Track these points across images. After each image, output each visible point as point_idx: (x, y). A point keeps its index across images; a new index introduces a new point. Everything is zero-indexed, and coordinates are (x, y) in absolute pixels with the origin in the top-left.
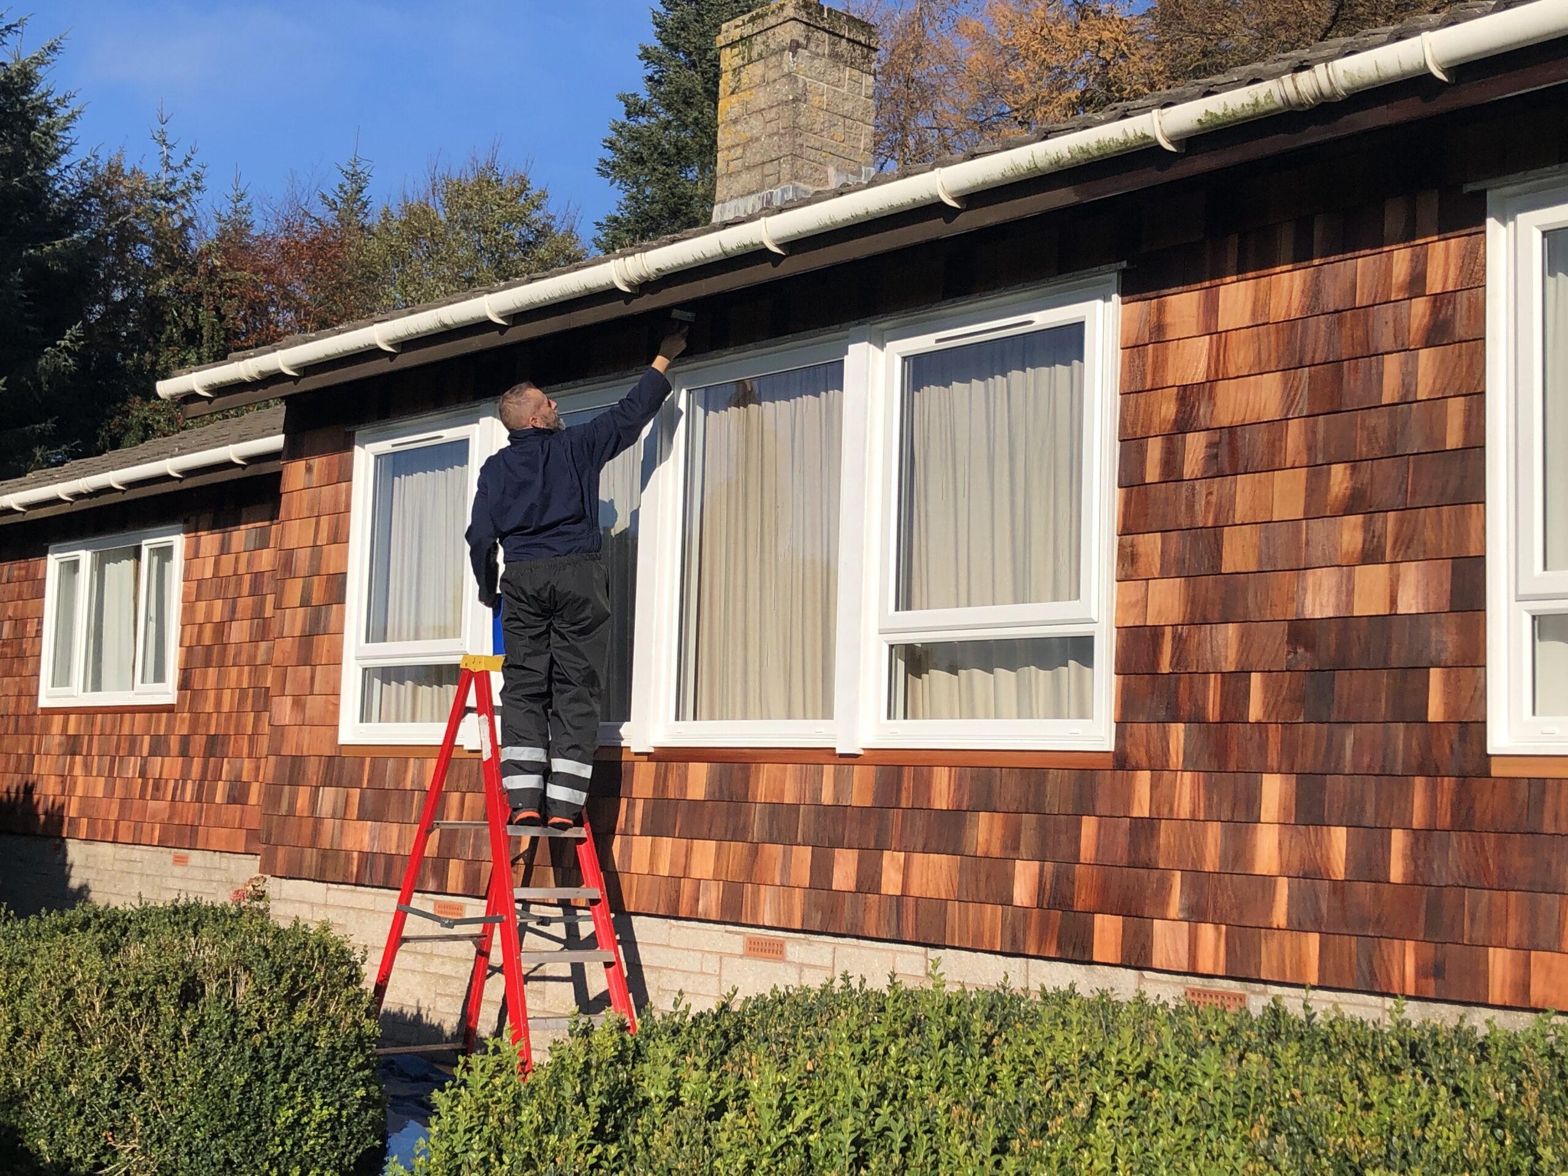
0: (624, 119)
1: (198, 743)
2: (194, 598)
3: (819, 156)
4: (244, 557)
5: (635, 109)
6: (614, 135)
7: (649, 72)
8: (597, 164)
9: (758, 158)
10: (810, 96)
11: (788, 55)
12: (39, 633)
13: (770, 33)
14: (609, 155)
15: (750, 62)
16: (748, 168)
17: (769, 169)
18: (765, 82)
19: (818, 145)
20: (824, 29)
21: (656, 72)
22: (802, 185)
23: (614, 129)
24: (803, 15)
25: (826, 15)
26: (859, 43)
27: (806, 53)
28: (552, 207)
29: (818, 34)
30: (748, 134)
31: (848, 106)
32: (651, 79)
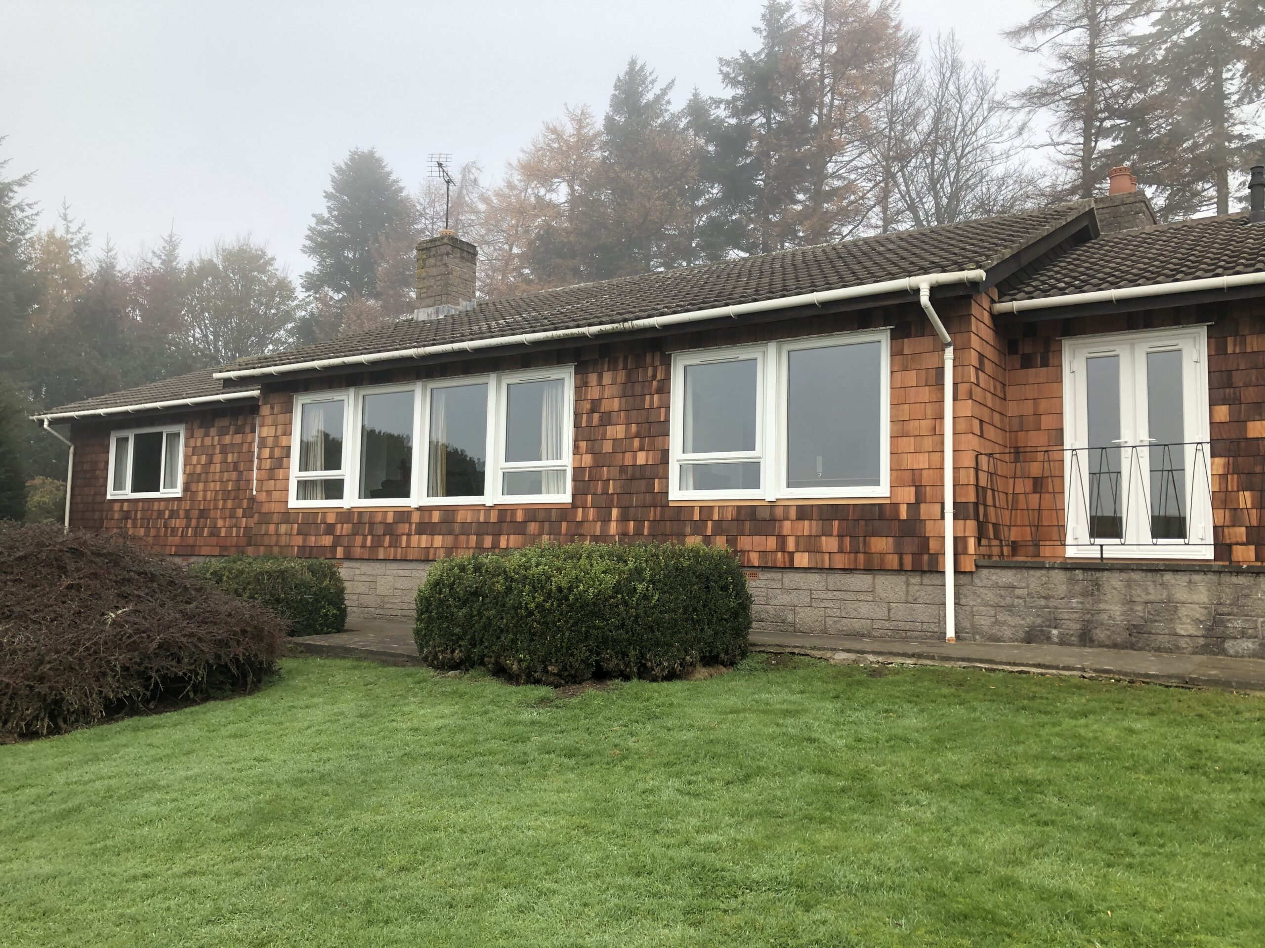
1: (195, 513)
2: (191, 455)
3: (456, 295)
7: (329, 204)
9: (433, 294)
10: (453, 273)
11: (445, 257)
12: (106, 469)
13: (438, 247)
14: (308, 243)
15: (430, 257)
16: (428, 297)
17: (437, 298)
18: (435, 266)
19: (456, 290)
22: (450, 305)
24: (450, 242)
26: (471, 253)
27: (452, 256)
28: (277, 264)
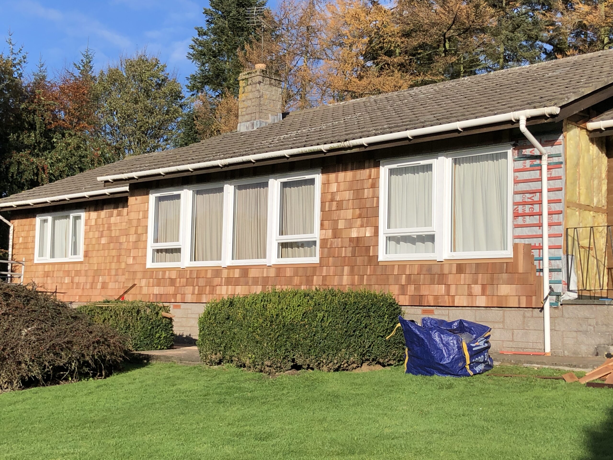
0: (197, 37)
1: (91, 272)
2: (88, 231)
3: (266, 112)
4: (105, 219)
5: (202, 33)
6: (193, 43)
7: (207, 19)
8: (187, 55)
9: (250, 112)
10: (264, 96)
11: (258, 85)
12: (33, 242)
13: (253, 78)
14: (191, 51)
15: (248, 85)
16: (247, 114)
17: (253, 115)
18: (251, 91)
19: (266, 109)
20: (267, 77)
21: (210, 19)
22: (262, 120)
23: (194, 41)
24: (262, 74)
25: (268, 73)
26: (277, 80)
27: (263, 84)
29: (266, 79)
30: (247, 105)
31: (274, 97)
32: (208, 21)
